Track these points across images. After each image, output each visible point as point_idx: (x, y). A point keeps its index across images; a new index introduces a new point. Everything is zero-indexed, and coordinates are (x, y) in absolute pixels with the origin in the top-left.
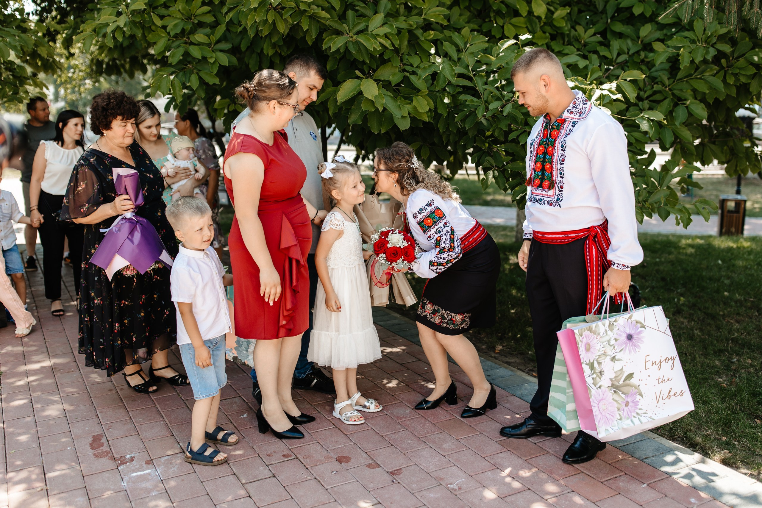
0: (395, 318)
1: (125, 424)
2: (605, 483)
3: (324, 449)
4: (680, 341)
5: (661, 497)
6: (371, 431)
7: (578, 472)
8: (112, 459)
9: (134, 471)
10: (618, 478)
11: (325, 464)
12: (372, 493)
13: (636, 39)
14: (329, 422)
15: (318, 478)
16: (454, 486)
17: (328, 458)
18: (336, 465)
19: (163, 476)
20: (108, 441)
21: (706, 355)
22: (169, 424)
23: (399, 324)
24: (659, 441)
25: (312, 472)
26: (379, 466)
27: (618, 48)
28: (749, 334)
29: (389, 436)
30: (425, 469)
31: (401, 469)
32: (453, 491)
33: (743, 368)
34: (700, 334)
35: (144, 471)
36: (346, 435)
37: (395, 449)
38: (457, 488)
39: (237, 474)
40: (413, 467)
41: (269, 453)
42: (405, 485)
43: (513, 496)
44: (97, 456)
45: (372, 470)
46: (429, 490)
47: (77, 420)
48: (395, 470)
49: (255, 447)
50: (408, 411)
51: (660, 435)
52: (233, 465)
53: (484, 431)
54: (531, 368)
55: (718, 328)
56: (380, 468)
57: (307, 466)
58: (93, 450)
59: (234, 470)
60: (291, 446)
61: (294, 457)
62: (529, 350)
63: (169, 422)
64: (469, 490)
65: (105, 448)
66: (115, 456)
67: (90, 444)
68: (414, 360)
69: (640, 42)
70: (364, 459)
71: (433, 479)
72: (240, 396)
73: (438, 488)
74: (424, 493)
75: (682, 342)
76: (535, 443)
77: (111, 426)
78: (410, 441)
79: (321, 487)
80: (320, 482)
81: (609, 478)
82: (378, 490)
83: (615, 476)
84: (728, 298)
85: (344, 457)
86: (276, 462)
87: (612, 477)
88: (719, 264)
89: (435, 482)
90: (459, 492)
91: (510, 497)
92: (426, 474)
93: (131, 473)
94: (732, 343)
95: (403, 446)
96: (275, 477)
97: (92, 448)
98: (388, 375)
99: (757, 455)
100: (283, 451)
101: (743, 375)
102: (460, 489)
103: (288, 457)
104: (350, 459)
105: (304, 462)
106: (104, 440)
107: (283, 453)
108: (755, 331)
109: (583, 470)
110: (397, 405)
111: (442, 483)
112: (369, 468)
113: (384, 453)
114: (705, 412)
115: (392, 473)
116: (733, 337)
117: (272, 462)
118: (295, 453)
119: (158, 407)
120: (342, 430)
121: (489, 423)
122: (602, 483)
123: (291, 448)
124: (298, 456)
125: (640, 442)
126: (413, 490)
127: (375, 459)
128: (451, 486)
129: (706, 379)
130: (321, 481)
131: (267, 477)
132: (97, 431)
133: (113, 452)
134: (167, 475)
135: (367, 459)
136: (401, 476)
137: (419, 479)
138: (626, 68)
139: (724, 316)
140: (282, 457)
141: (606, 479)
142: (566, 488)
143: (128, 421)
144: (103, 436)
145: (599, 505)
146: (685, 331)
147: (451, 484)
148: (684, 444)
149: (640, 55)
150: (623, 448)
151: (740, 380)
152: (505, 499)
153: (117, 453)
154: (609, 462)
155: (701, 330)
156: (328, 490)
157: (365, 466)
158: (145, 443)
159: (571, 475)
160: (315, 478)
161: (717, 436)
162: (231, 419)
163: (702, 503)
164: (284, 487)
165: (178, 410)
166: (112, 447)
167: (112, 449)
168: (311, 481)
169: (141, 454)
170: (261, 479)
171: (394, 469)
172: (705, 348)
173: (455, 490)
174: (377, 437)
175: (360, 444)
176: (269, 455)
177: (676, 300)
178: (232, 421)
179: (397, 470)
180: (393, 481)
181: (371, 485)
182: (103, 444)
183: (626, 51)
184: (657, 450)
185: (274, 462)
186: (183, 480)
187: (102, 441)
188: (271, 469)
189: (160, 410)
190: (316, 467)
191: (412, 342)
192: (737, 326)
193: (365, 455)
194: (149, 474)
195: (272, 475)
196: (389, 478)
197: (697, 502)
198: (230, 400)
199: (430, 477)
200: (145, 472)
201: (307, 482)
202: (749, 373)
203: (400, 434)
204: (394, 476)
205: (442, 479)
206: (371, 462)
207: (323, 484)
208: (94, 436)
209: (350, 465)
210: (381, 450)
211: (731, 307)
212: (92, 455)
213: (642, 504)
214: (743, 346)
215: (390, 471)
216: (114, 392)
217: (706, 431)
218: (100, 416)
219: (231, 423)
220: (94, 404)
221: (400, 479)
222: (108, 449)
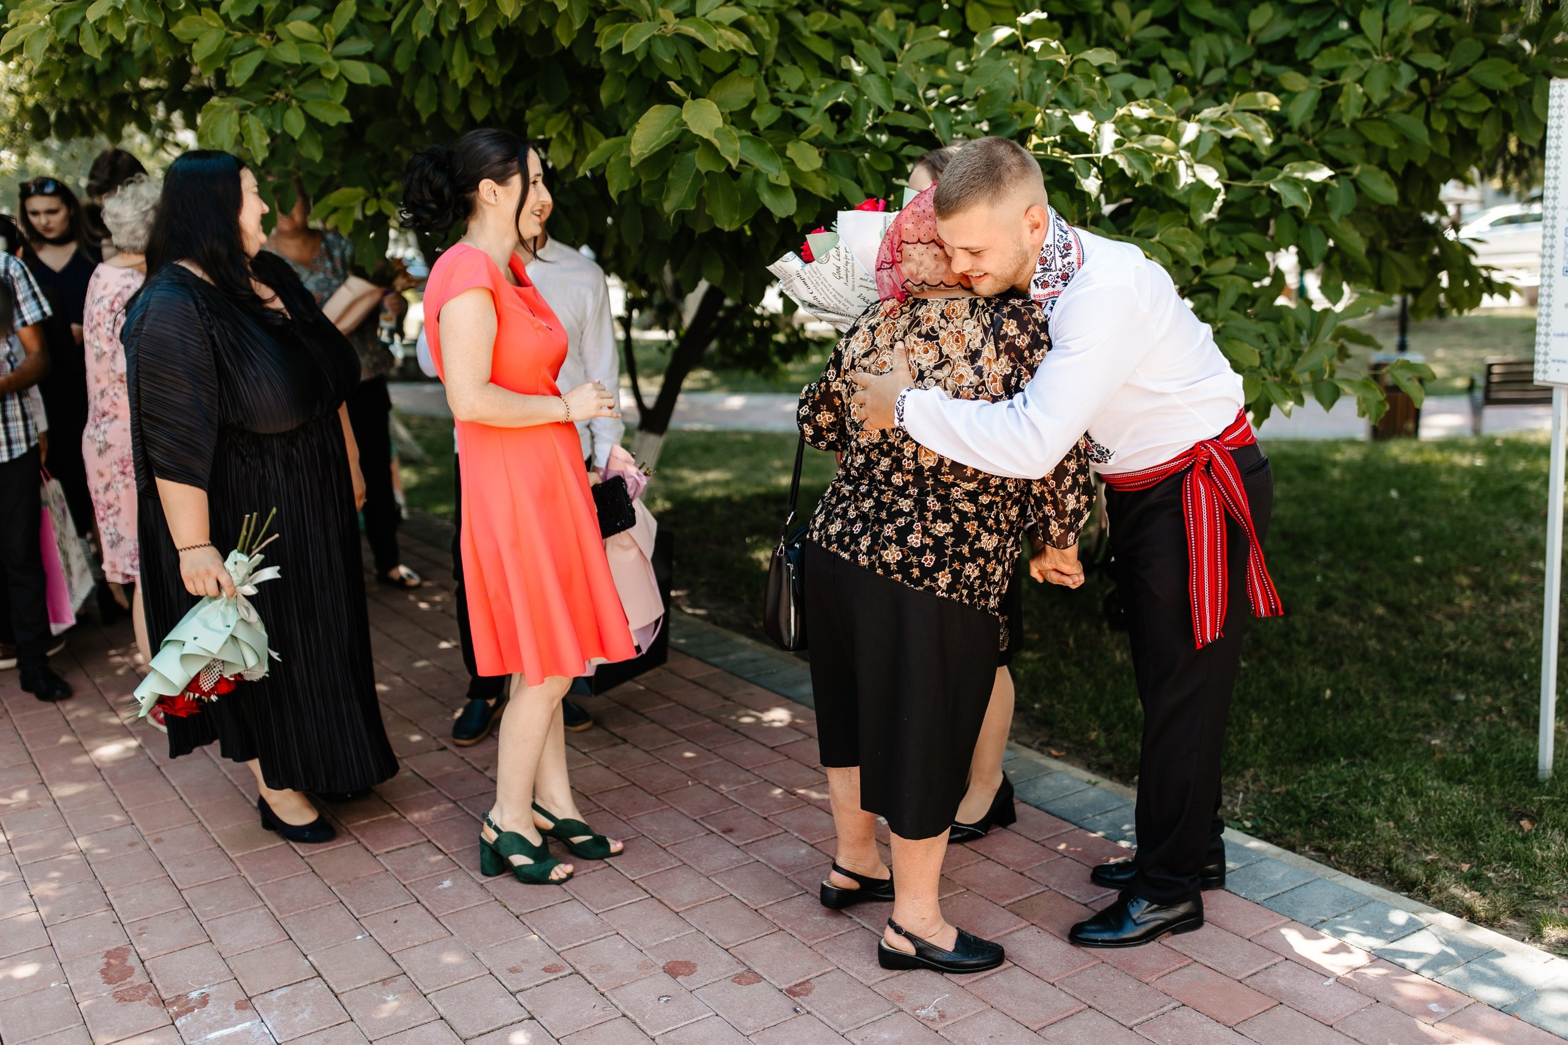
0: (744, 647)
1: (177, 920)
2: (1248, 981)
3: (633, 949)
4: (1341, 663)
5: (1368, 1004)
6: (731, 902)
7: (1186, 963)
8: (158, 1004)
9: (212, 1029)
10: (1271, 970)
11: (640, 983)
12: (754, 1039)
13: (1241, 35)
14: (636, 888)
15: (631, 1015)
16: (929, 1012)
17: (645, 967)
18: (665, 984)
19: (280, 1033)
20: (142, 962)
21: (1399, 691)
22: (277, 914)
23: (754, 661)
24: (1342, 884)
25: (614, 1001)
26: (759, 978)
27: (1206, 53)
28: (1477, 642)
29: (771, 909)
30: (861, 979)
31: (808, 981)
32: (929, 1024)
33: (1476, 715)
34: (1379, 647)
35: (234, 1025)
36: (677, 913)
37: (789, 937)
38: (935, 1015)
39: (447, 1018)
40: (834, 976)
41: (512, 965)
42: (822, 1017)
43: (1059, 1025)
44: (121, 998)
45: (746, 989)
46: (878, 1024)
47: (64, 919)
48: (796, 985)
49: (479, 954)
50: (803, 851)
51: (1337, 869)
52: (436, 998)
53: (974, 885)
54: (1046, 739)
55: (1415, 633)
56: (763, 983)
57: (602, 990)
58: (112, 986)
59: (440, 1010)
60: (559, 946)
61: (570, 970)
62: (1035, 701)
63: (278, 908)
64: (962, 1017)
65: (138, 978)
66: (164, 996)
67: (102, 972)
68: (800, 737)
69: (1249, 41)
70: (723, 965)
71: (882, 1000)
72: (429, 841)
73: (896, 1018)
74: (867, 1031)
75: (1345, 667)
76: (1085, 905)
77: (147, 928)
78: (818, 918)
79: (640, 1035)
80: (635, 1023)
81: (1253, 971)
82: (767, 1033)
83: (1264, 966)
84: (1424, 568)
85: (680, 963)
86: (532, 985)
87: (1260, 968)
88: (1392, 499)
89: (887, 1006)
90: (942, 1025)
91: (1053, 1029)
92: (866, 989)
93: (206, 1033)
94: (1448, 661)
95: (805, 929)
96: (532, 1018)
97: (109, 981)
98: (748, 774)
99: (1536, 897)
100: (543, 959)
101: (1482, 729)
102: (942, 1016)
103: (555, 971)
104: (694, 966)
105: (592, 981)
106: (132, 961)
107: (545, 964)
108: (1488, 635)
109: (1195, 958)
110: (777, 839)
111: (902, 1006)
112: (739, 983)
113: (767, 948)
114: (1418, 813)
115: (791, 992)
116: (1447, 650)
117: (523, 986)
118: (570, 961)
119: (247, 875)
120: (666, 902)
121: (981, 865)
122: (1240, 981)
123: (559, 950)
124: (578, 967)
125: (1303, 888)
126: (842, 1027)
127: (748, 963)
128: (923, 1013)
129: (1408, 742)
130: (638, 1021)
131: (516, 1019)
132: (116, 939)
133: (158, 986)
134: (289, 1032)
135: (730, 964)
136: (811, 996)
137: (851, 1000)
138: (1223, 97)
139: (1420, 607)
140: (543, 973)
141: (1247, 974)
142: (1167, 999)
143: (184, 913)
144: (129, 951)
145: (1242, 1031)
146: (1348, 642)
147: (923, 1008)
148: (1388, 884)
149: (1250, 68)
150: (1272, 903)
151: (1477, 740)
152: (1043, 1033)
153: (166, 988)
154: (1248, 937)
155: (1380, 639)
156: (657, 1040)
157: (728, 982)
158: (229, 961)
159: (1172, 969)
160: (624, 1016)
161: (1451, 864)
162: (417, 894)
163: (1453, 1011)
164: (558, 1040)
165: (292, 881)
166: (153, 976)
167: (155, 981)
168: (616, 1022)
169: (223, 986)
170: (503, 1026)
171: (793, 984)
172: (1394, 675)
173: (933, 1020)
174: (746, 914)
175: (711, 931)
176: (513, 970)
177: (1319, 578)
178: (420, 898)
179: (800, 984)
180: (795, 1010)
181: (750, 1022)
182: (130, 971)
183: (1222, 60)
184: (1342, 902)
185: (528, 986)
186: (327, 1041)
187: (128, 964)
188: (521, 1001)
189: (252, 883)
190: (622, 990)
191: (788, 698)
192: (1450, 627)
193: (725, 956)
194: (248, 1032)
195: (526, 1015)
196: (784, 1004)
197: (1443, 1011)
198: (408, 850)
199: (875, 995)
200: (238, 1028)
201: (608, 1025)
202: (1492, 724)
203: (794, 903)
204: (796, 999)
205: (900, 998)
206: (741, 969)
207: (644, 1027)
208: (109, 952)
209: (697, 979)
210: (758, 942)
211: (1433, 588)
212: (110, 997)
213: (1331, 1022)
214: (1470, 668)
215: (784, 986)
216: (140, 848)
217: (1427, 852)
218: (115, 906)
219: (418, 902)
220: (99, 878)
221: (809, 1003)
222: (145, 981)
